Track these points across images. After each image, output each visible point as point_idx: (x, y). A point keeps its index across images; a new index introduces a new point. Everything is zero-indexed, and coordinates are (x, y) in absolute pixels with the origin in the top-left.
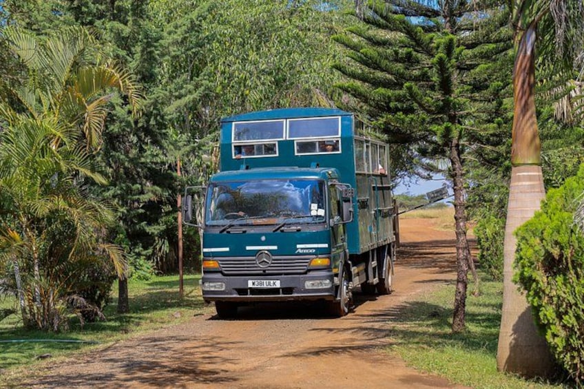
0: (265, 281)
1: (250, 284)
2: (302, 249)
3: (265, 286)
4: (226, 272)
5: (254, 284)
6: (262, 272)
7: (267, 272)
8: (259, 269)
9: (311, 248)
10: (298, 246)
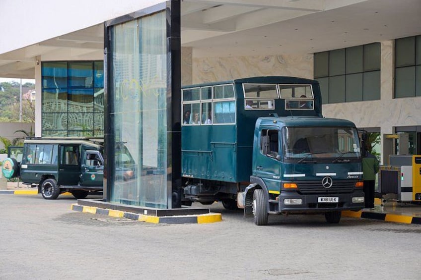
0: (329, 198)
1: (319, 200)
2: (351, 175)
3: (329, 201)
4: (303, 192)
5: (322, 200)
6: (325, 191)
7: (329, 191)
8: (323, 189)
9: (356, 175)
10: (349, 173)
